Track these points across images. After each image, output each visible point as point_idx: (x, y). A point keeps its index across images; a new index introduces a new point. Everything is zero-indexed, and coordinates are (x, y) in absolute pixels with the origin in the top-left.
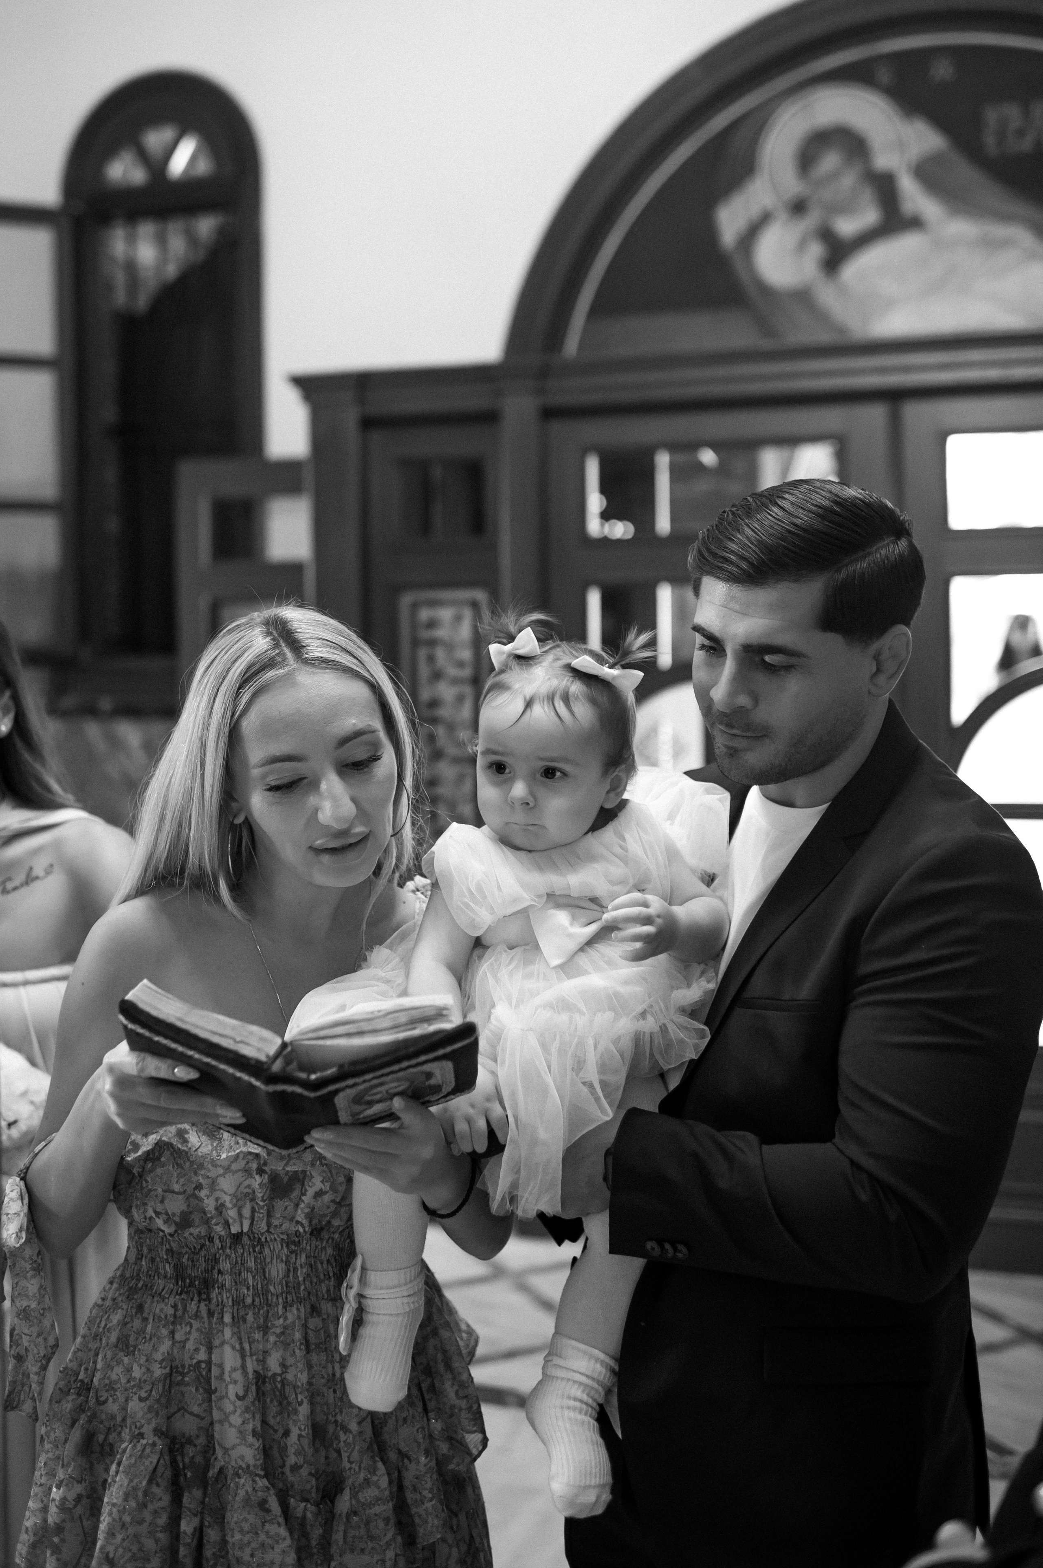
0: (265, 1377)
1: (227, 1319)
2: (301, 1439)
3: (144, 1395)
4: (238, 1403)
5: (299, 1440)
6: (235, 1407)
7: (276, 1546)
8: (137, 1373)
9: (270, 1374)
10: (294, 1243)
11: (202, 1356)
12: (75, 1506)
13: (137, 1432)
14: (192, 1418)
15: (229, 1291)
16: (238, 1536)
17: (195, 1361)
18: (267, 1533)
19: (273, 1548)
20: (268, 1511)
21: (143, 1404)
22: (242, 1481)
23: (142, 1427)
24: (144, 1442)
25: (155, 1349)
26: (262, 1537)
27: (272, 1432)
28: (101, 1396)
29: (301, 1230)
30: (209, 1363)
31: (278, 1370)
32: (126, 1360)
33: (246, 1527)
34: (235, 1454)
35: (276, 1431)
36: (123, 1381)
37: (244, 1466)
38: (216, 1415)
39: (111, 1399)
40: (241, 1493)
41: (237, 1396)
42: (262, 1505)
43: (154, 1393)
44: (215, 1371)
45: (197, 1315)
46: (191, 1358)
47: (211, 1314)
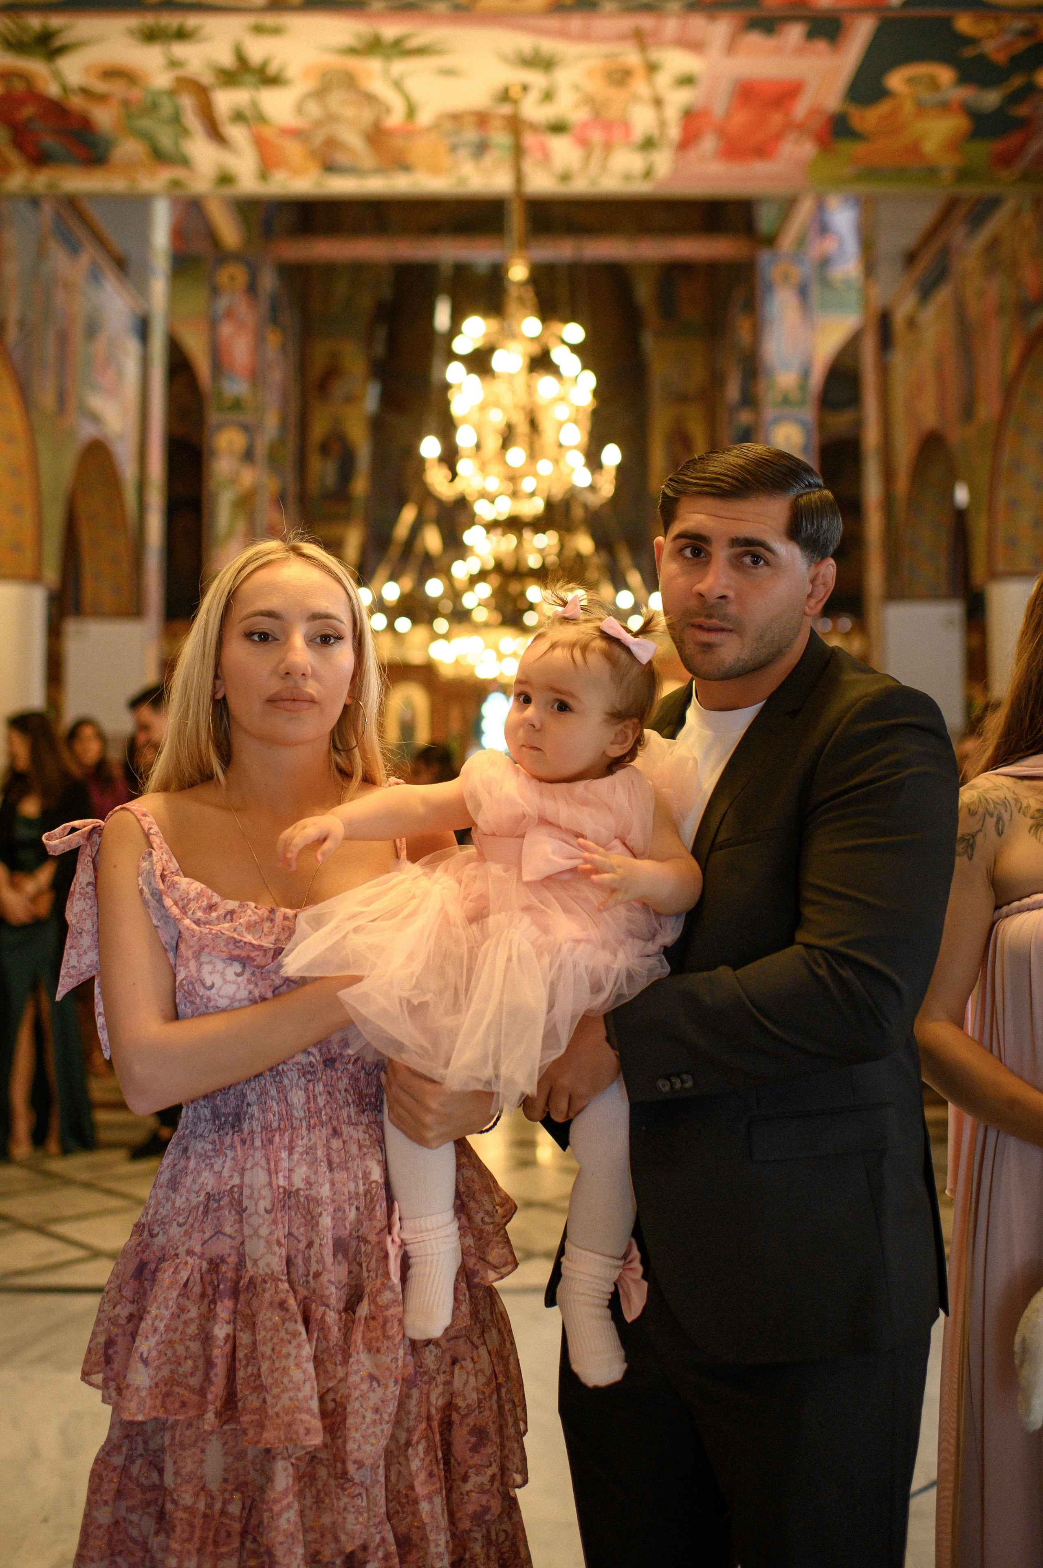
0: (291, 1192)
1: (258, 1143)
2: (323, 1248)
3: (181, 1220)
4: (267, 1216)
5: (320, 1249)
6: (264, 1220)
7: (294, 1340)
8: (176, 1203)
9: (294, 1189)
10: (309, 1072)
11: (236, 1181)
12: (128, 1323)
13: (173, 1253)
14: (226, 1239)
15: (258, 1119)
17: (228, 1187)
18: (287, 1329)
19: (291, 1342)
20: (288, 1310)
21: (180, 1229)
22: (268, 1285)
23: (177, 1248)
24: (179, 1261)
25: (194, 1181)
27: (296, 1242)
29: (314, 1060)
30: (241, 1187)
31: (302, 1186)
32: (173, 1196)
34: (261, 1263)
35: (299, 1241)
36: (171, 1214)
37: (270, 1272)
38: (247, 1231)
39: (161, 1233)
40: (267, 1296)
41: (266, 1211)
42: (283, 1306)
43: (190, 1219)
44: (246, 1191)
45: (232, 1146)
46: (226, 1184)
47: (243, 1142)
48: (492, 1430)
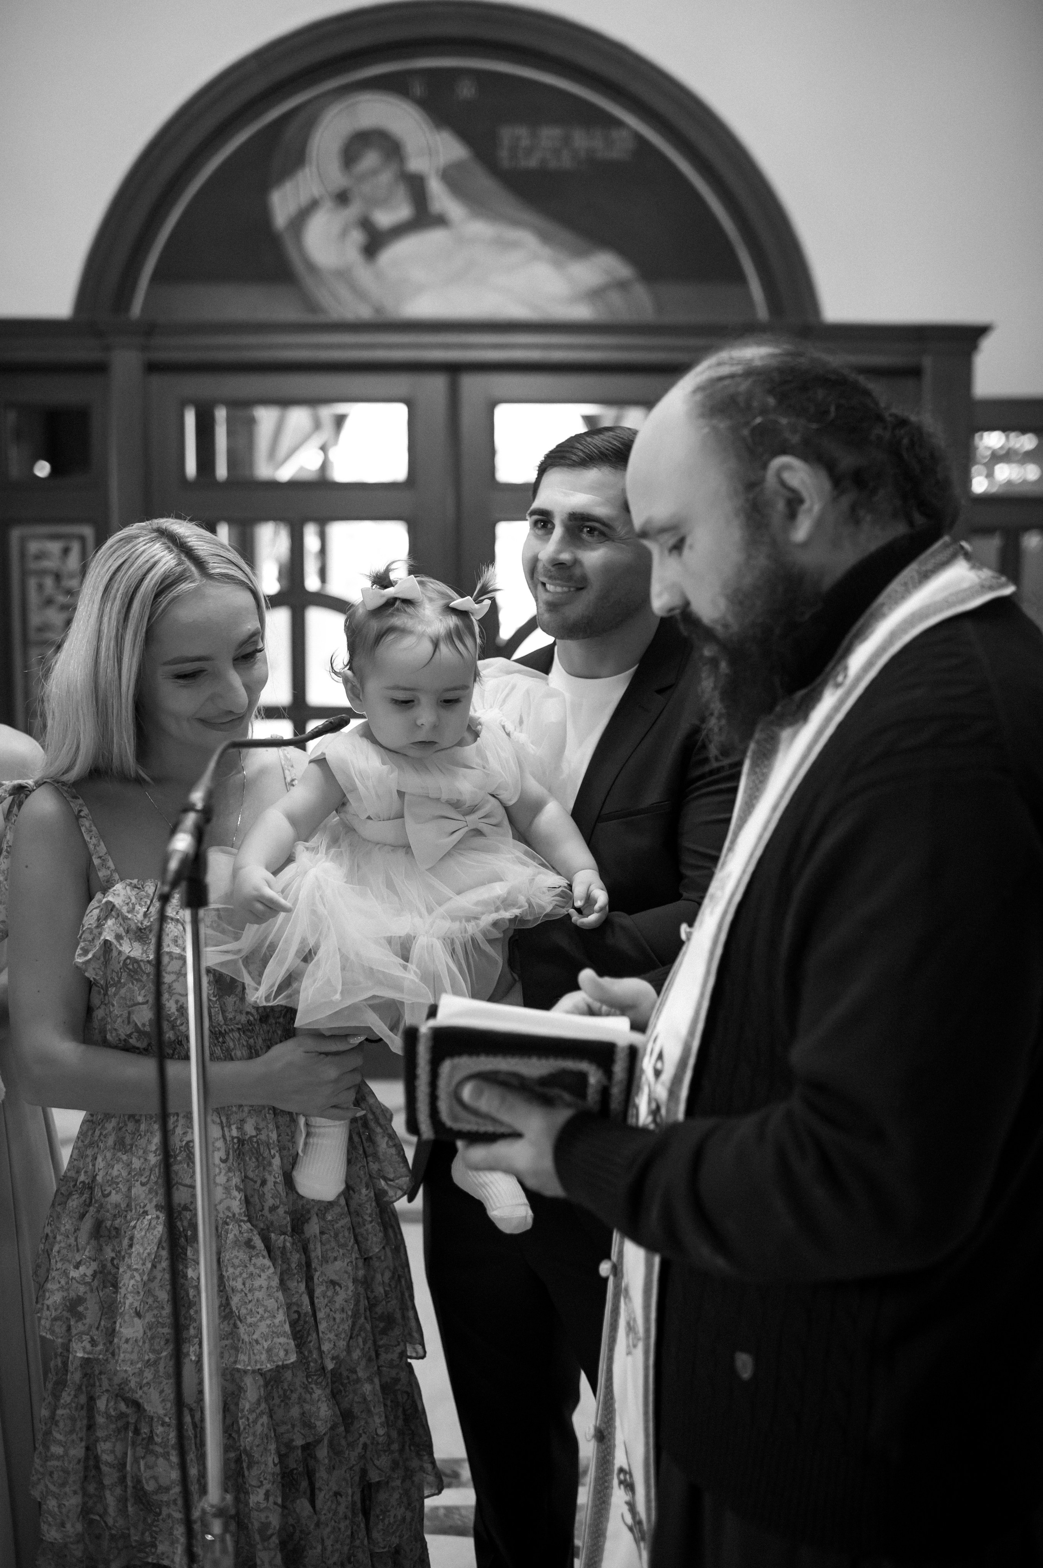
0: (244, 1140)
2: (277, 1185)
3: (144, 1180)
4: (222, 1165)
5: (274, 1186)
6: (220, 1169)
7: (262, 1274)
8: (137, 1163)
9: (247, 1137)
10: (248, 1030)
12: (93, 1280)
13: (142, 1211)
14: (186, 1188)
16: (231, 1270)
17: (184, 1143)
18: (255, 1265)
19: (260, 1276)
20: (254, 1248)
21: (144, 1188)
22: (231, 1227)
25: (149, 1142)
26: (251, 1269)
27: (252, 1183)
28: (105, 1190)
29: (252, 1018)
31: (254, 1133)
32: (125, 1157)
33: (236, 1262)
35: (255, 1182)
36: (124, 1174)
37: (230, 1215)
39: (114, 1192)
40: (231, 1236)
41: (221, 1159)
42: (249, 1244)
43: (152, 1177)
46: (181, 1141)
48: (398, 1315)
